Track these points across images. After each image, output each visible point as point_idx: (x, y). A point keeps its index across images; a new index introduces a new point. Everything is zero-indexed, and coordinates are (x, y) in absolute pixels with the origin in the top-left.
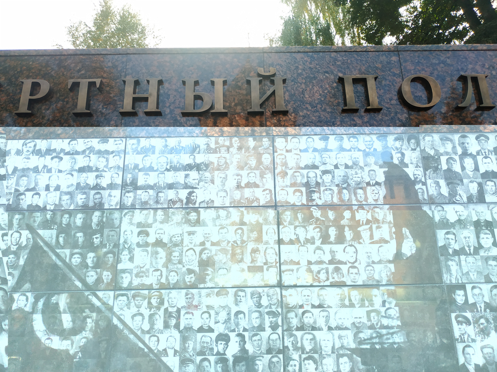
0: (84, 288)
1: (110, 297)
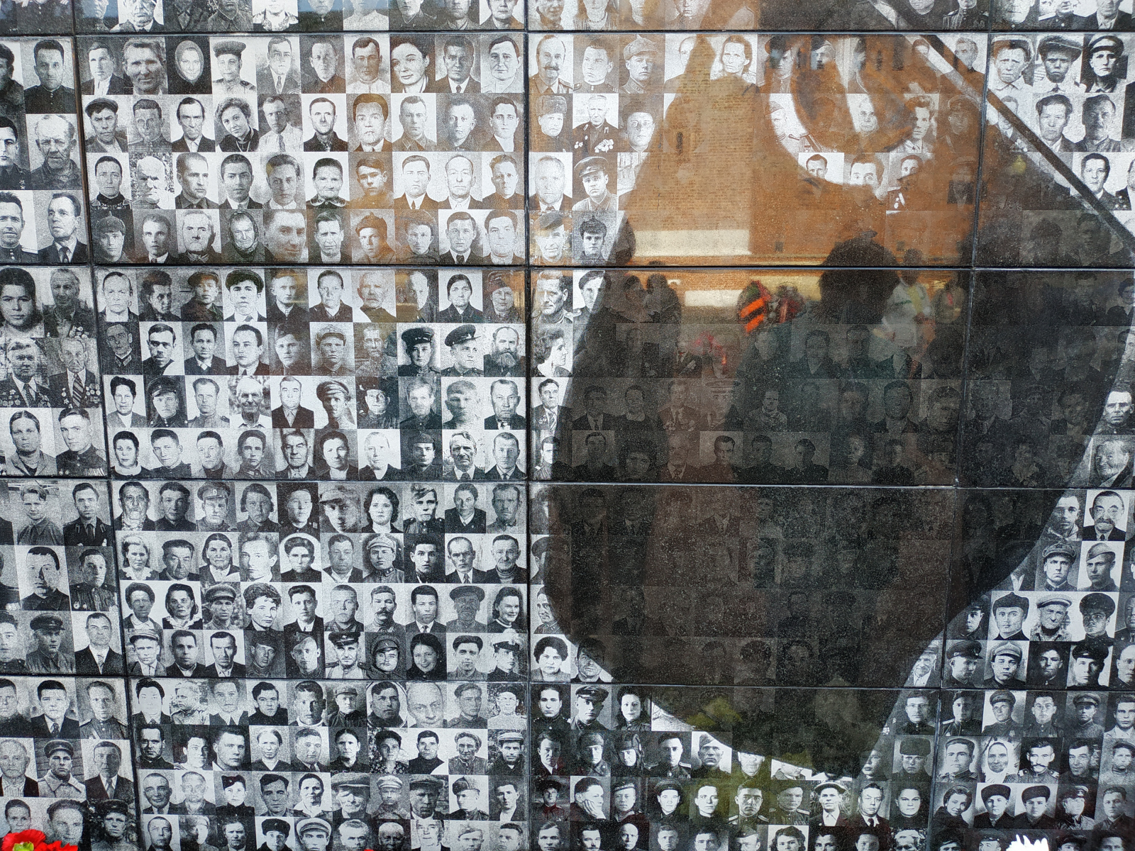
0: (903, 25)
1: (975, 50)
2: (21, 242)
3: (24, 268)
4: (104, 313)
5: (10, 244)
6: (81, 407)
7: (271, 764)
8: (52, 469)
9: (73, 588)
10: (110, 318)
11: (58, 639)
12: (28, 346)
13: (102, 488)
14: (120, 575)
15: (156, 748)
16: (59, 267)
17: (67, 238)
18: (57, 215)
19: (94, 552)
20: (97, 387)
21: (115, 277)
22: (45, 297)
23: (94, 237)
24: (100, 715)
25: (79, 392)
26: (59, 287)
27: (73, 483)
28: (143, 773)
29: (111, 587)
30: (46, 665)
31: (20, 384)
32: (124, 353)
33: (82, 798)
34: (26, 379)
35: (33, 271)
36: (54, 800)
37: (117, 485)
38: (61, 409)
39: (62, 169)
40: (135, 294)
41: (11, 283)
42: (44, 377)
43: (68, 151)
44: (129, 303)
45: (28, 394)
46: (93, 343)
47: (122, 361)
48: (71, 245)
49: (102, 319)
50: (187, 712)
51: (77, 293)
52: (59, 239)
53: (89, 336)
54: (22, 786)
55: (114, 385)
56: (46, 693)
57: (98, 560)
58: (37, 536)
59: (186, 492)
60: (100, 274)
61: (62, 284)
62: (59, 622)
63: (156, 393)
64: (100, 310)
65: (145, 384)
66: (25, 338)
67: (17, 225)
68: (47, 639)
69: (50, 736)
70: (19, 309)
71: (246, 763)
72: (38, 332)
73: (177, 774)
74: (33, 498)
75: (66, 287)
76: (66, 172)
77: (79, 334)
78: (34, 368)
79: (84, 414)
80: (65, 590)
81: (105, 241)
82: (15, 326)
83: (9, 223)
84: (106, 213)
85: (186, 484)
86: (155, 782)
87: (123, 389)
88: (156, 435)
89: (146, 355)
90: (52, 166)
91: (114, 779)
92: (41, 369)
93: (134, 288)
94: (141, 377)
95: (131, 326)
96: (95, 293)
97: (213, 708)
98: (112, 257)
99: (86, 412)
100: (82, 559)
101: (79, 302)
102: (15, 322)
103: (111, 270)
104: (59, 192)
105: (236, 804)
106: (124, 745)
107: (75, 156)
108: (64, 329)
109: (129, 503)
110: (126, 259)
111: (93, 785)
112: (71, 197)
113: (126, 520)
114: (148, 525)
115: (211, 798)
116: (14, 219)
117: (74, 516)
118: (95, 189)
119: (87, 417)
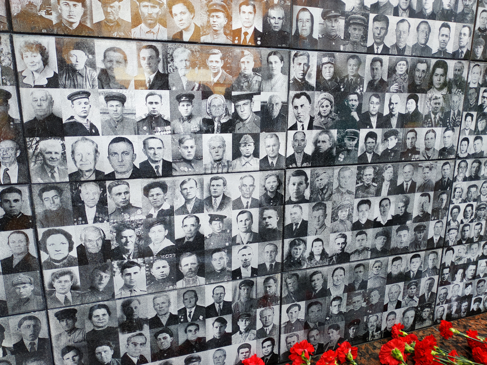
2: (447, 48)
3: (446, 60)
4: (469, 83)
5: (442, 48)
6: (453, 127)
7: (482, 275)
8: (436, 156)
9: (433, 211)
10: (472, 85)
11: (422, 234)
12: (439, 98)
13: (452, 164)
14: (451, 202)
15: (446, 276)
16: (458, 61)
17: (464, 47)
18: (463, 35)
19: (443, 193)
20: (460, 117)
21: (477, 66)
22: (451, 75)
23: (473, 47)
24: (431, 266)
25: (453, 120)
26: (456, 70)
27: (443, 162)
28: (440, 288)
29: (446, 209)
30: (416, 247)
31: (433, 116)
32: (472, 102)
33: (416, 305)
34: (435, 114)
35: (448, 62)
36: (406, 308)
37: (458, 161)
38: (445, 128)
39: (468, 14)
40: (482, 75)
41: (439, 67)
42: (442, 113)
43: (472, 5)
44: (479, 79)
45: (435, 121)
46: (463, 97)
47: (471, 105)
48: (465, 50)
49: (468, 86)
50: (460, 259)
51: (462, 74)
52: (461, 47)
53: (462, 94)
54: (395, 305)
55: (466, 117)
56: (414, 260)
57: (444, 196)
58: (425, 188)
59: (480, 163)
60: (472, 65)
61: (458, 68)
62: (425, 227)
63: (479, 120)
64: (469, 82)
65: (477, 116)
66: (439, 94)
67: (447, 39)
68: (419, 235)
69: (411, 279)
70: (440, 80)
71: (474, 277)
72: (445, 91)
73: (451, 286)
74: (427, 170)
75: (459, 70)
76: (470, 15)
77: (459, 92)
78: (440, 108)
79: (453, 130)
80: (430, 212)
81: (476, 49)
82: (436, 88)
83: (444, 38)
84: (479, 36)
85: (481, 160)
86: (444, 291)
87: (469, 118)
88: (476, 139)
89: (480, 103)
90: (465, 11)
91: (430, 294)
92: (442, 109)
93: (482, 72)
94: (476, 113)
95: (477, 90)
96: (468, 74)
97: (469, 256)
98: (477, 57)
99: (454, 129)
100: (439, 197)
101: (462, 77)
102: (437, 86)
103: (476, 63)
104: (465, 24)
105: (467, 294)
106: (436, 278)
107: (474, 8)
108: (454, 90)
109: (460, 170)
110: (482, 59)
111: (422, 298)
112: (469, 28)
113: (458, 178)
114: (465, 179)
115: (460, 294)
116: (447, 36)
117: (440, 177)
118: (478, 25)
119: (454, 131)
